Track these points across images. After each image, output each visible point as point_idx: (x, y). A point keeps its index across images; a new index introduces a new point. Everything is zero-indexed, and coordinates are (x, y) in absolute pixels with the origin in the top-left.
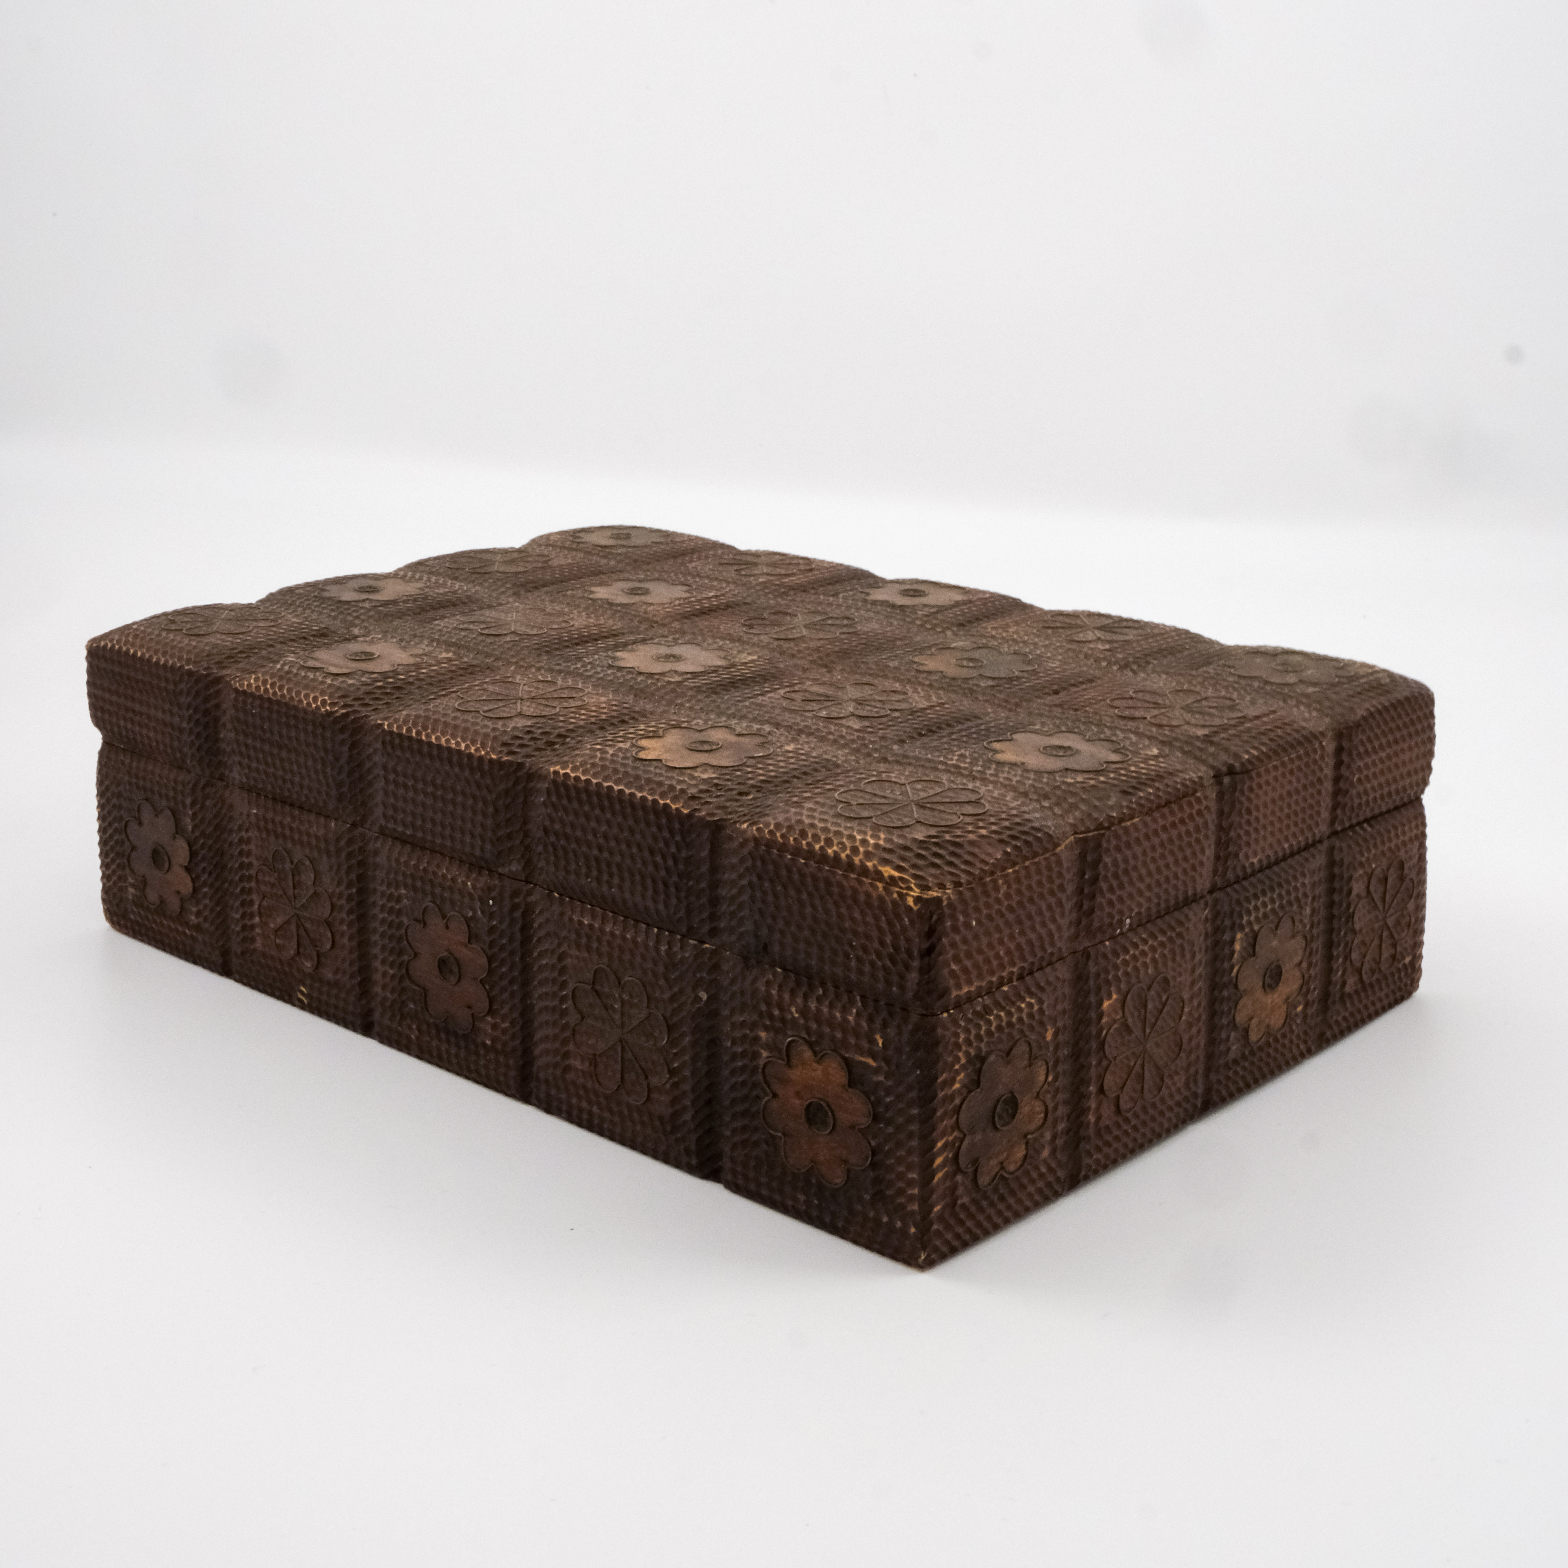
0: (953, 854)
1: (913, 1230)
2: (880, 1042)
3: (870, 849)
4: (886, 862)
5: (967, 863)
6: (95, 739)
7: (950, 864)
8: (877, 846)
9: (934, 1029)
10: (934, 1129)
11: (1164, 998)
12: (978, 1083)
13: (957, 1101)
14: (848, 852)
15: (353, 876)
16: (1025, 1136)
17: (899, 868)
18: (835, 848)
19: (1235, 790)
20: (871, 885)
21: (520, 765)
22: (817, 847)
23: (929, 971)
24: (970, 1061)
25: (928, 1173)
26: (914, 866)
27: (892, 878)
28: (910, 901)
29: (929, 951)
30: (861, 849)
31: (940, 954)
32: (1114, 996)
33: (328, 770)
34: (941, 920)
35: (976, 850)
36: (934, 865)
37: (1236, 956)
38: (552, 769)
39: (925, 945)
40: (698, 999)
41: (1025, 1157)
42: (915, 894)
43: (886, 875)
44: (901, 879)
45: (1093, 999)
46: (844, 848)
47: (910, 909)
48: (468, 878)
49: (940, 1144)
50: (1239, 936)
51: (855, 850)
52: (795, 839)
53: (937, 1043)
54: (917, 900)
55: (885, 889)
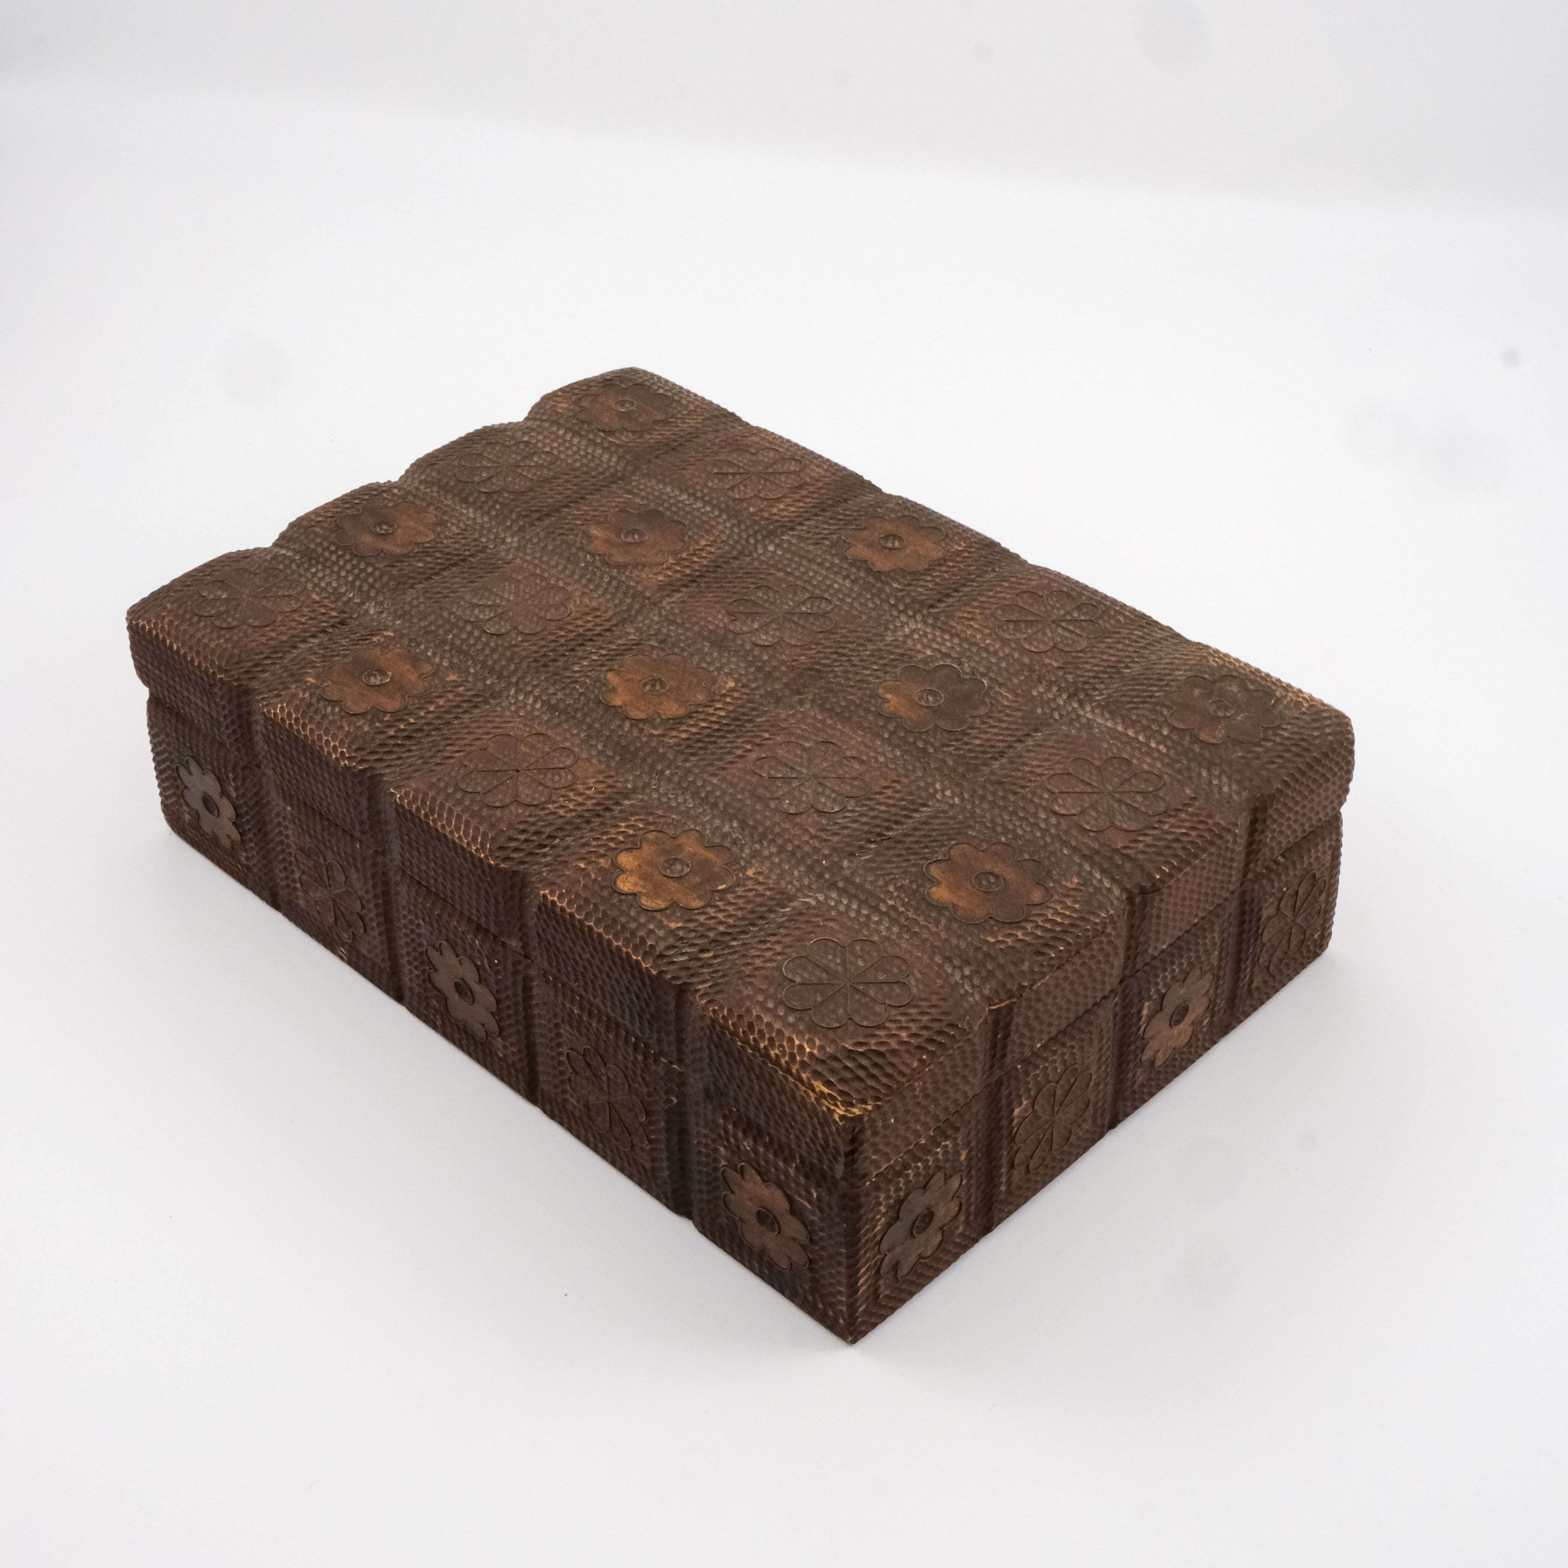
0: (876, 1065)
1: (841, 1321)
2: (815, 1195)
3: (806, 1059)
4: (817, 1074)
5: (889, 1076)
6: (143, 693)
7: (873, 1076)
8: (811, 1055)
9: (858, 1196)
10: (858, 1261)
11: (1072, 1081)
12: (898, 1218)
13: (879, 1238)
14: (787, 1058)
15: (379, 891)
16: (941, 1228)
17: (828, 1084)
18: (777, 1051)
19: (1145, 906)
20: (805, 1092)
21: (515, 873)
22: (762, 1045)
23: (853, 1164)
24: (889, 1207)
25: (853, 1288)
26: (842, 1080)
27: (822, 1093)
28: (836, 1117)
29: (852, 1152)
30: (798, 1058)
31: (861, 1153)
32: (1025, 1102)
33: (352, 810)
34: (862, 1131)
35: (895, 1060)
36: (859, 1078)
37: (1143, 1019)
38: (542, 892)
39: (849, 1149)
40: (669, 1101)
41: (941, 1241)
42: (841, 1113)
43: (817, 1089)
44: (830, 1095)
45: (1004, 1113)
46: (784, 1052)
47: (835, 1122)
48: (476, 936)
49: (863, 1270)
50: (1146, 1004)
51: (792, 1056)
52: (744, 1032)
53: (860, 1206)
54: (842, 1117)
55: (816, 1099)
